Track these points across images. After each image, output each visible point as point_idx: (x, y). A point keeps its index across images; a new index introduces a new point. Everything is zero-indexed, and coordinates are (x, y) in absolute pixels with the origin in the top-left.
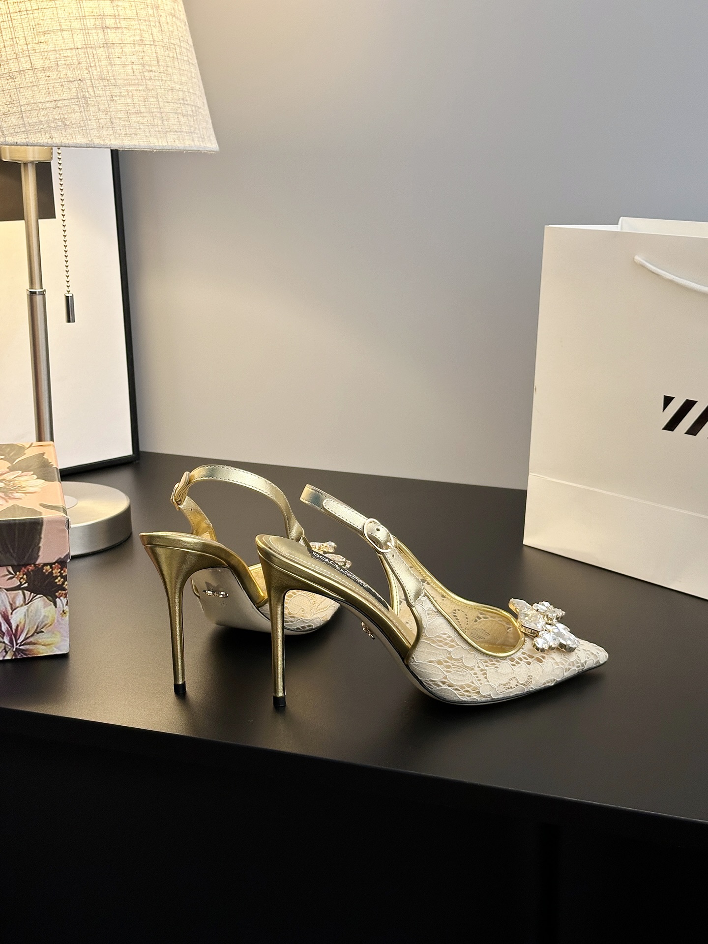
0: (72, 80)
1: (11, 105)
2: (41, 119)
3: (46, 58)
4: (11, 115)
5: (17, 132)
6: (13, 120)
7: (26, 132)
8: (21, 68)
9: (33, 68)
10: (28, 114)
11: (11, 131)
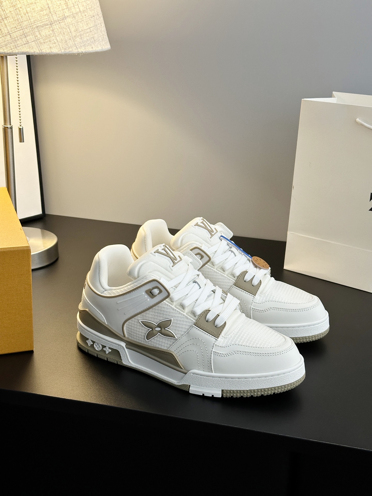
0: (92, 16)
1: (77, 32)
2: (88, 38)
3: (83, 5)
4: (77, 37)
5: (82, 46)
6: (78, 40)
7: (84, 45)
8: (76, 11)
9: (80, 11)
10: (83, 36)
11: (79, 46)
